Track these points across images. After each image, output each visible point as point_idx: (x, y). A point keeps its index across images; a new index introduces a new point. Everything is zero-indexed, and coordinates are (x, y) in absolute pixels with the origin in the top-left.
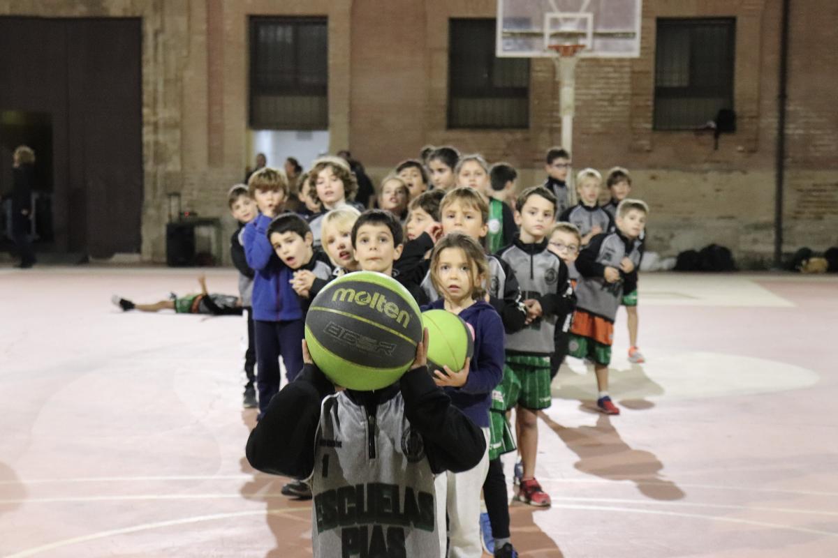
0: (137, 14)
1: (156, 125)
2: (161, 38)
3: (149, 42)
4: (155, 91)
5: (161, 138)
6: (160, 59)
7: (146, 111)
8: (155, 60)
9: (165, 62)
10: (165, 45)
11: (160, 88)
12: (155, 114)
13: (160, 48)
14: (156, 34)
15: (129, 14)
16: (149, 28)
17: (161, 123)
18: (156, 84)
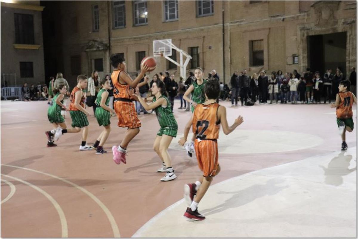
0: (345, 31)
1: (349, 61)
2: (351, 36)
3: (348, 38)
4: (349, 52)
5: (351, 65)
6: (351, 43)
7: (347, 57)
8: (350, 43)
9: (352, 44)
10: (352, 38)
11: (351, 51)
12: (349, 58)
13: (351, 39)
14: (350, 36)
15: (343, 31)
16: (348, 34)
17: (351, 60)
18: (350, 50)
